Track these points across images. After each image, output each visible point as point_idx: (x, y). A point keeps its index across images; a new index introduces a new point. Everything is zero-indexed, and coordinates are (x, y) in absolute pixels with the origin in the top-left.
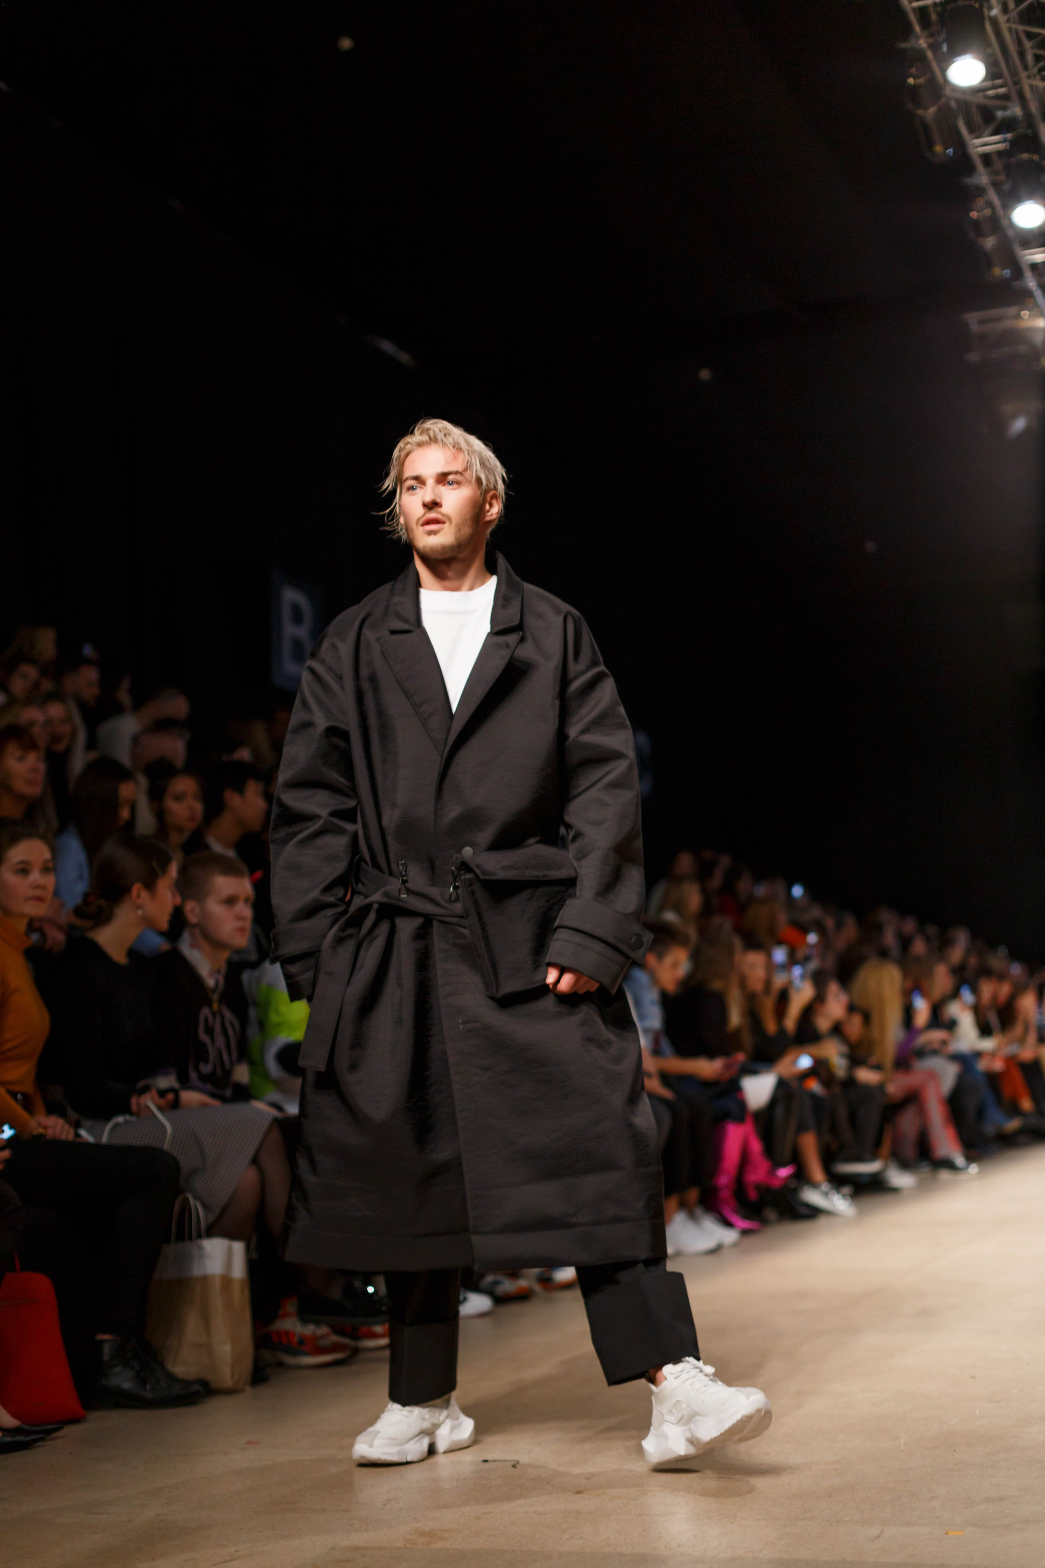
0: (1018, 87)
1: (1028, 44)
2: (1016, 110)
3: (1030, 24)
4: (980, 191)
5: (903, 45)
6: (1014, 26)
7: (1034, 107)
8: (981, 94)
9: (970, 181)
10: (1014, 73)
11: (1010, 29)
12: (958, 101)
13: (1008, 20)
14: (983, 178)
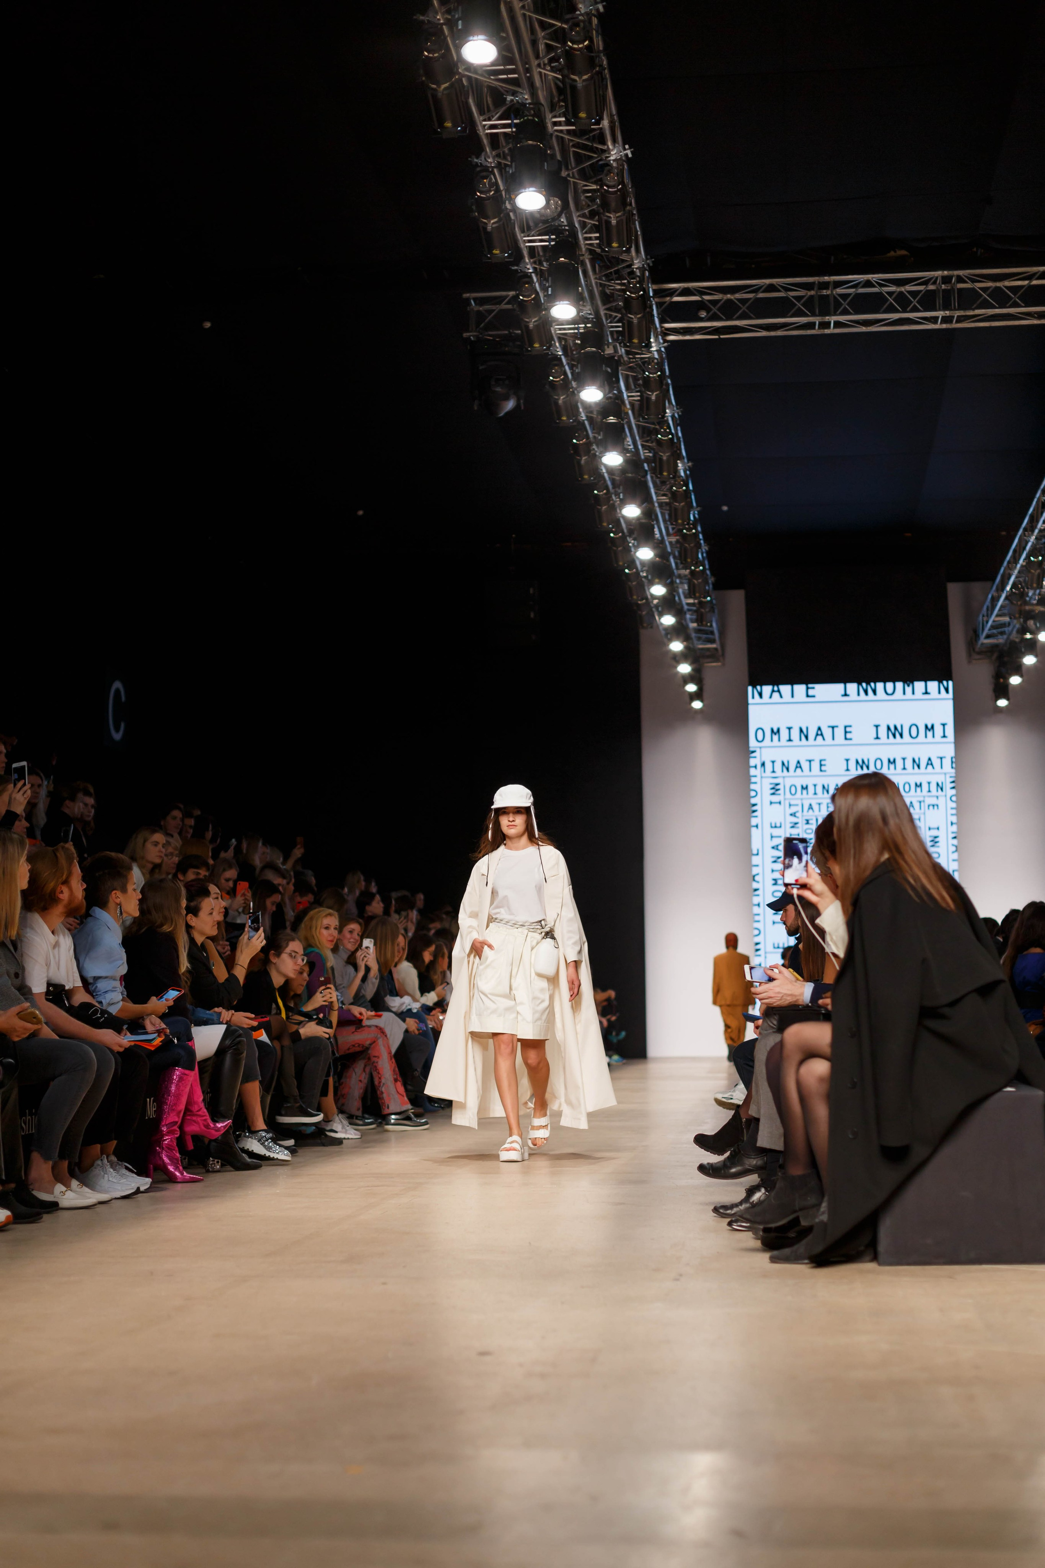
0: (528, 75)
1: (541, 34)
2: (526, 97)
3: (544, 15)
4: (487, 171)
5: (422, 18)
6: (528, 13)
7: (542, 96)
8: (492, 77)
9: (475, 160)
10: (526, 61)
11: (524, 15)
12: (469, 79)
13: (523, 7)
14: (490, 160)
